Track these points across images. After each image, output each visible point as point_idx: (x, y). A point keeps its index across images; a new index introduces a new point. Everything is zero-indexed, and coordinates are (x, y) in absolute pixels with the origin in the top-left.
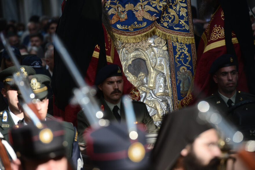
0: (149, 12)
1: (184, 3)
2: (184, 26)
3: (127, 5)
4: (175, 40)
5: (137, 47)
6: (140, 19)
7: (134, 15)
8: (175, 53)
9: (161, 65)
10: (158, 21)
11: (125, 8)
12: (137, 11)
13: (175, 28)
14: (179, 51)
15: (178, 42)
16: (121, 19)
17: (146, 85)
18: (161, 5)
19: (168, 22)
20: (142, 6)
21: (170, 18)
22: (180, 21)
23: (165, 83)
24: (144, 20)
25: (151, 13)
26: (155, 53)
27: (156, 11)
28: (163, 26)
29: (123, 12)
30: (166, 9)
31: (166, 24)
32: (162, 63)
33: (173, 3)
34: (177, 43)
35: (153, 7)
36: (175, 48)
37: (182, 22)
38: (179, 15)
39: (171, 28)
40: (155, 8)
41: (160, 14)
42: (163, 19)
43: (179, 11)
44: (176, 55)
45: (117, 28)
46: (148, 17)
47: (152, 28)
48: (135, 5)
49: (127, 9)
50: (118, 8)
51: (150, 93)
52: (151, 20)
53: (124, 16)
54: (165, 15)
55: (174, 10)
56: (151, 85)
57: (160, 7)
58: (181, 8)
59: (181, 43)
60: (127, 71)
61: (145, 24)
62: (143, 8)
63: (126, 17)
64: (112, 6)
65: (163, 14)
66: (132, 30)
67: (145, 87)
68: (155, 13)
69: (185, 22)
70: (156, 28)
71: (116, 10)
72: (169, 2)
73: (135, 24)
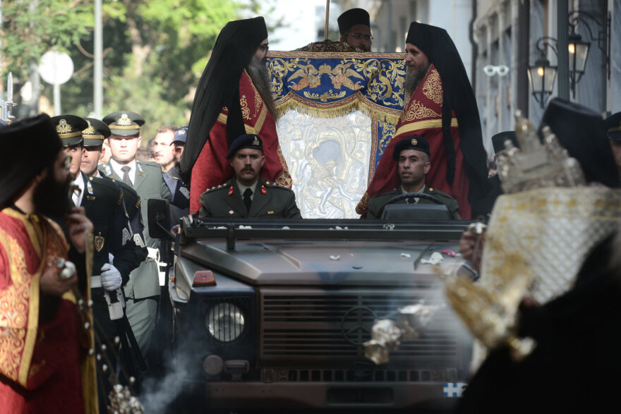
0: (352, 78)
1: (403, 70)
2: (398, 102)
3: (321, 67)
4: (383, 119)
5: (330, 125)
6: (338, 87)
7: (330, 80)
8: (380, 136)
9: (360, 151)
10: (364, 91)
11: (318, 70)
12: (335, 76)
13: (385, 103)
14: (386, 134)
15: (385, 121)
16: (310, 85)
17: (335, 178)
18: (369, 69)
19: (377, 94)
20: (342, 69)
21: (381, 89)
22: (393, 94)
23: (362, 177)
24: (343, 88)
25: (354, 80)
26: (355, 136)
27: (362, 78)
28: (371, 99)
29: (315, 76)
30: (375, 76)
31: (374, 97)
32: (363, 149)
33: (387, 68)
34: (385, 124)
35: (358, 72)
36: (380, 130)
37: (396, 95)
38: (393, 86)
39: (380, 103)
40: (361, 73)
41: (366, 82)
42: (371, 89)
43: (395, 81)
44: (381, 139)
45: (304, 96)
46: (349, 84)
47: (353, 100)
48: (333, 67)
49: (321, 73)
50: (308, 69)
51: (339, 188)
52: (353, 89)
53: (316, 82)
54: (375, 83)
55: (388, 78)
56: (343, 178)
57: (368, 72)
58: (398, 76)
59: (390, 124)
60: (312, 156)
61: (343, 94)
62: (344, 71)
63: (319, 84)
64: (300, 66)
65: (372, 82)
66: (326, 101)
67: (333, 179)
68: (359, 79)
69: (400, 96)
70: (360, 100)
71: (305, 72)
72: (382, 68)
73: (329, 93)
